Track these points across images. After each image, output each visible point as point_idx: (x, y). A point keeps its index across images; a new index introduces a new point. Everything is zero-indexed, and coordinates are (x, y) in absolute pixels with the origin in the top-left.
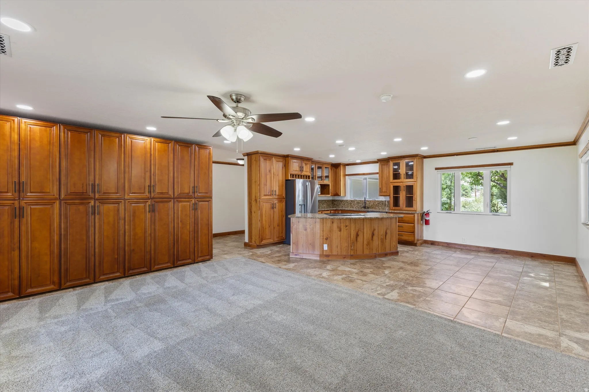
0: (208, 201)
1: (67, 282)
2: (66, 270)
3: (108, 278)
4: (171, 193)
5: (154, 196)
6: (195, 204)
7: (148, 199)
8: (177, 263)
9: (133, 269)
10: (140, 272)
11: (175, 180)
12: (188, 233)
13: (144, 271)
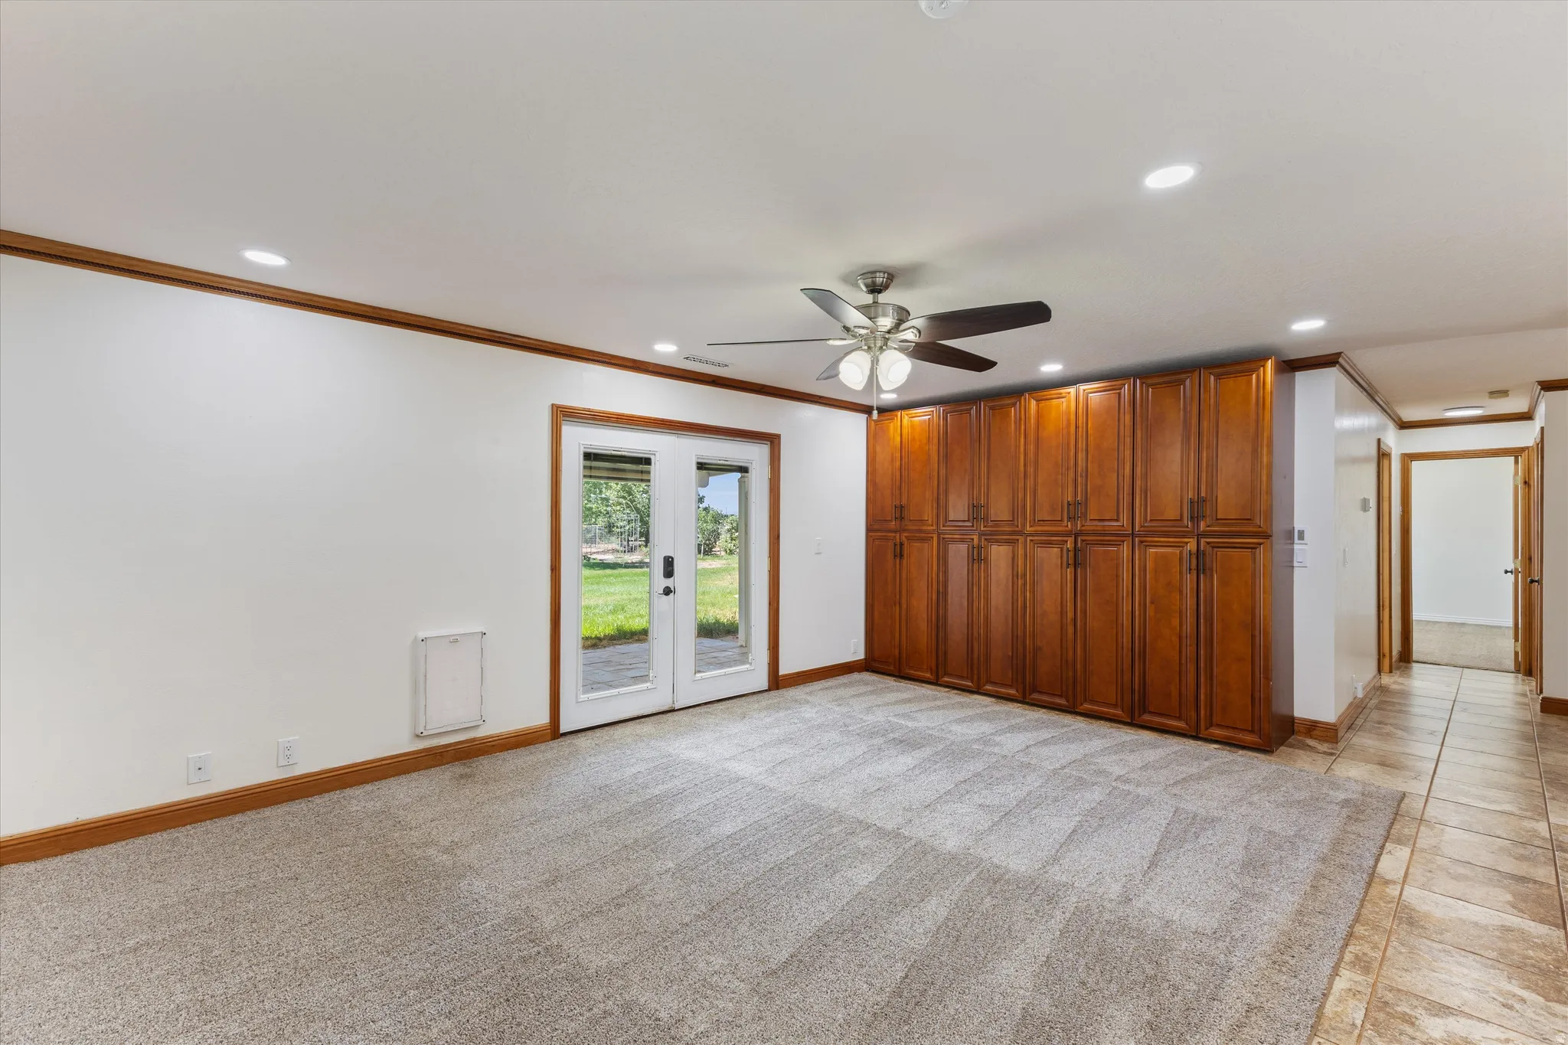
0: (1252, 548)
1: (945, 675)
2: (945, 653)
3: (997, 692)
4: (1125, 520)
5: (1083, 528)
6: (1199, 554)
7: (1068, 534)
8: (1140, 716)
9: (1040, 692)
10: (1053, 703)
11: (1138, 483)
12: (1175, 639)
13: (1060, 705)
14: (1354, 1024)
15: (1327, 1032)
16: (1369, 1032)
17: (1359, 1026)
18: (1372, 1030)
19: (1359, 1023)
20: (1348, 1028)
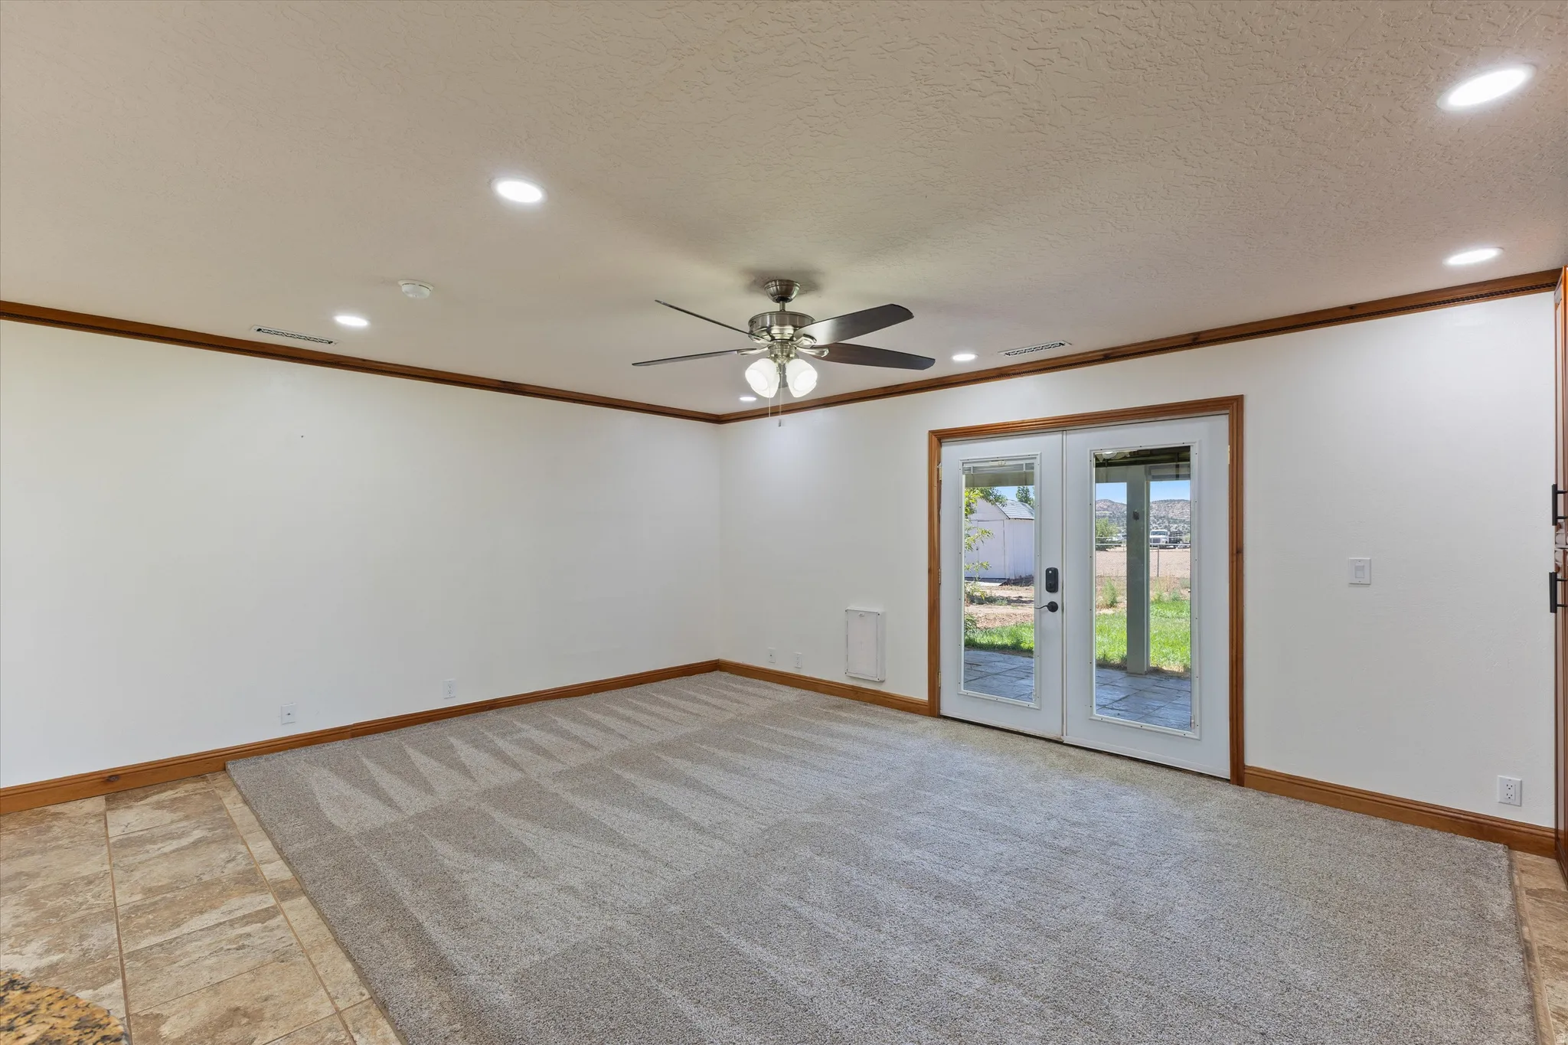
14: (358, 1032)
15: (367, 1007)
16: (343, 1037)
17: (354, 1034)
18: (342, 1040)
19: (357, 1037)
20: (358, 1025)
